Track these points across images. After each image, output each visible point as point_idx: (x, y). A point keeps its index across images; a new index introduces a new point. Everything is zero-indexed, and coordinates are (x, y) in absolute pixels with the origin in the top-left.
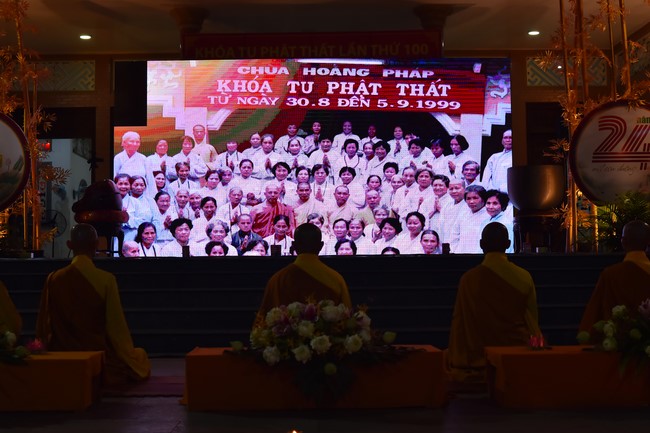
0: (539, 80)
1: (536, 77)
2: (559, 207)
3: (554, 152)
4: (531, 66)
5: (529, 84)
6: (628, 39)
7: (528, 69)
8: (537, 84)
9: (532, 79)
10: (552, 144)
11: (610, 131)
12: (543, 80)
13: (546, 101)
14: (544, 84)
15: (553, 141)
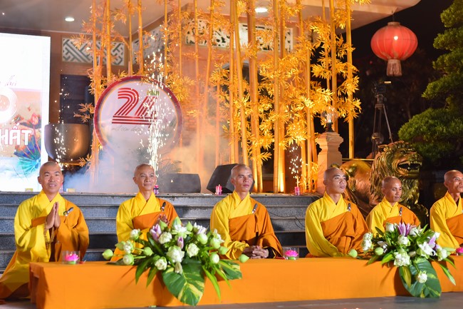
0: (72, 57)
1: (69, 54)
2: (85, 157)
3: (82, 114)
4: (66, 46)
5: (63, 60)
6: (143, 30)
7: (64, 48)
8: (69, 60)
9: (67, 57)
10: (81, 108)
11: (127, 100)
12: (75, 57)
13: (77, 74)
14: (75, 60)
15: (82, 105)
